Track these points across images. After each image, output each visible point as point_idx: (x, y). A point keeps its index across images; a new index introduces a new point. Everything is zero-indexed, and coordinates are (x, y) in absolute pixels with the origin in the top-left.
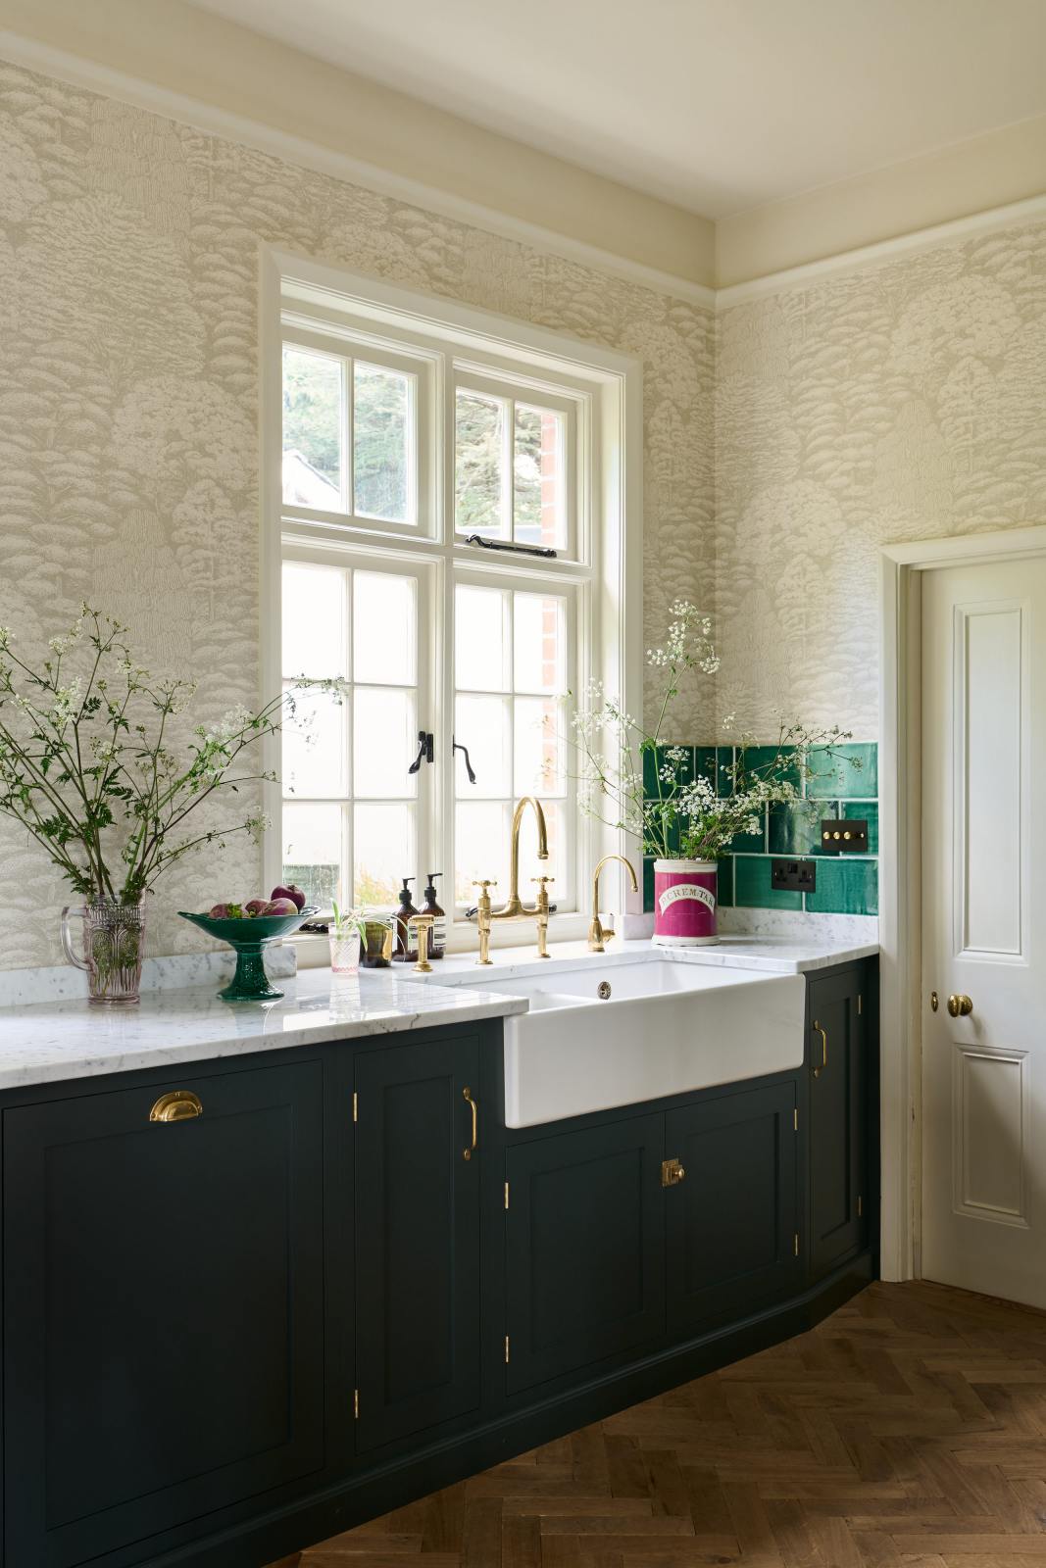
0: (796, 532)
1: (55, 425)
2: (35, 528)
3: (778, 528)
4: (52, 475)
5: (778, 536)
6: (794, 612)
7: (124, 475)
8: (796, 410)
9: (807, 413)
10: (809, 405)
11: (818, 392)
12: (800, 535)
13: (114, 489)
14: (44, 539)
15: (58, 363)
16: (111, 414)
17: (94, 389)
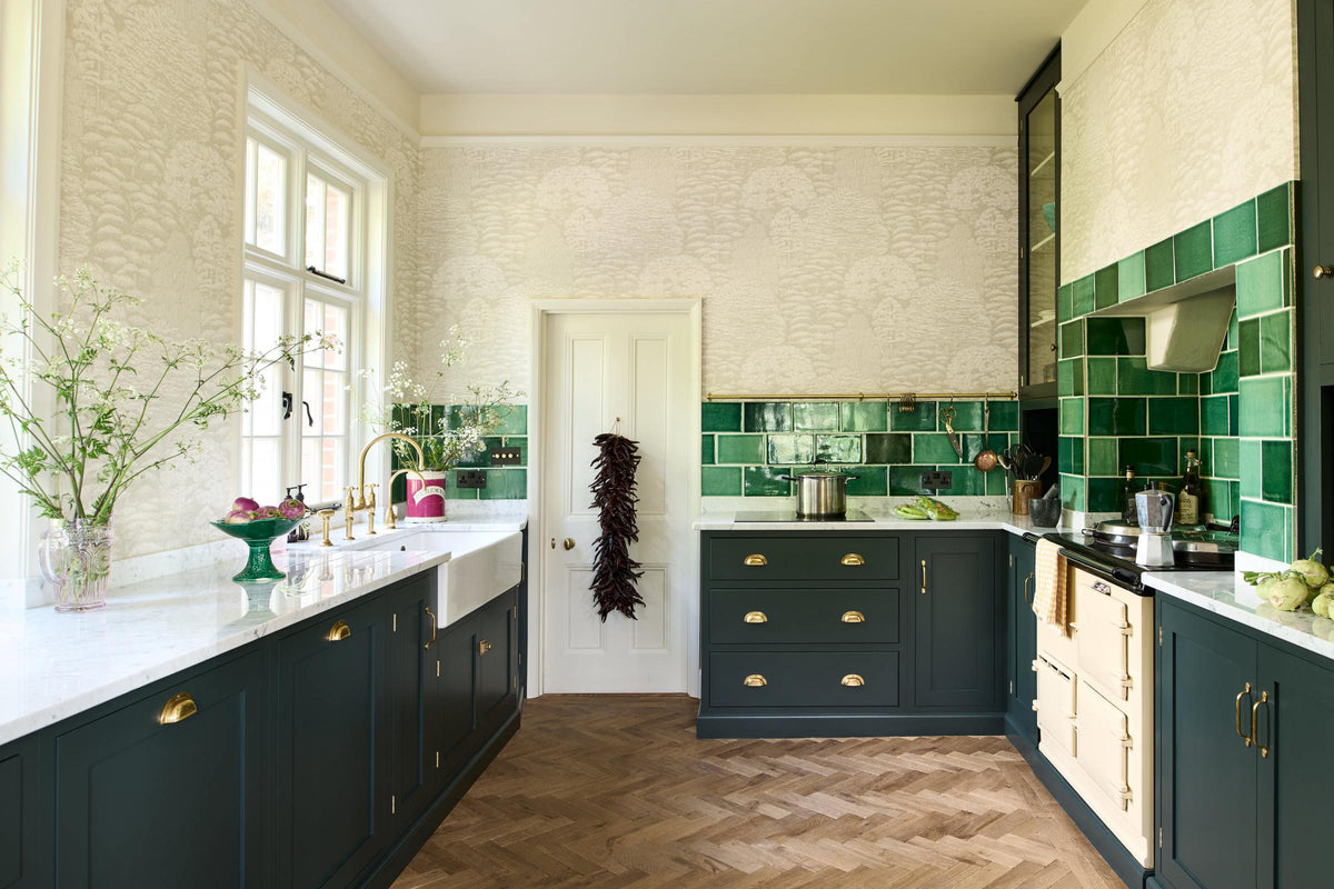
0: (475, 284)
1: (135, 164)
2: (124, 237)
3: (462, 281)
4: (133, 200)
5: (462, 285)
6: (472, 329)
7: (169, 205)
8: (476, 216)
9: (483, 218)
10: (483, 214)
11: (489, 208)
12: (476, 286)
13: (165, 215)
14: (128, 246)
15: (138, 120)
16: (164, 161)
17: (157, 142)
